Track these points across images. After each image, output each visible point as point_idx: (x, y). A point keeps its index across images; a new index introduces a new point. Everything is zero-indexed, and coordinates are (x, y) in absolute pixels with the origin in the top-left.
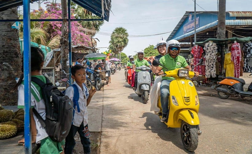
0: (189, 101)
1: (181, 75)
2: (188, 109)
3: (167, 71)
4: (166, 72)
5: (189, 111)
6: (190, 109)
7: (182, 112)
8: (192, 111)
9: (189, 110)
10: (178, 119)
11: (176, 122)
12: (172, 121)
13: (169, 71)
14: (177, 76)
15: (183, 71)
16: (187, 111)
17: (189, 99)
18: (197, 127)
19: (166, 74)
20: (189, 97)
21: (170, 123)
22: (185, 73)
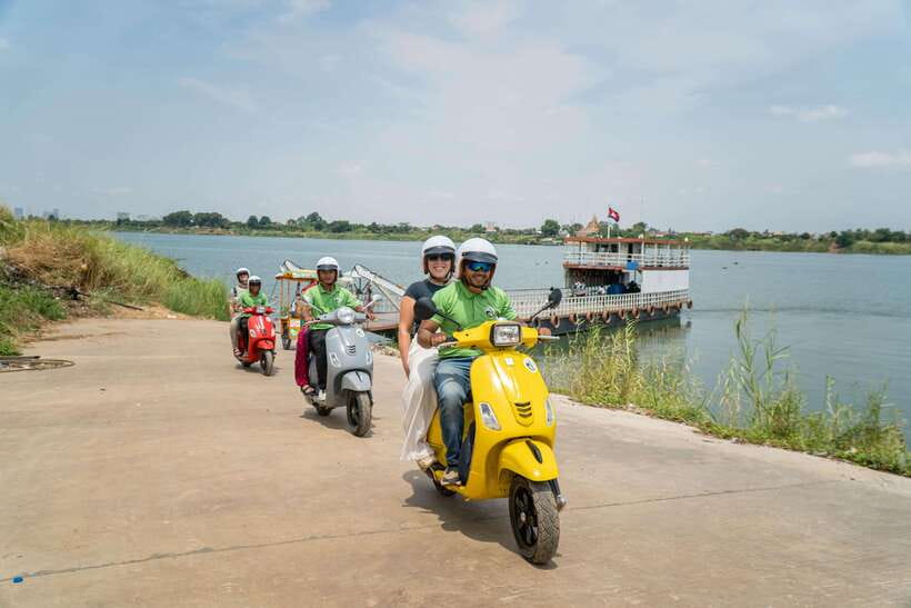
0: (530, 414)
1: (499, 340)
2: (525, 437)
3: (459, 331)
4: (455, 335)
5: (528, 443)
6: (530, 437)
7: (509, 450)
8: (537, 444)
9: (529, 440)
10: (499, 471)
11: (492, 481)
12: (482, 475)
13: (466, 331)
14: (490, 345)
15: (506, 330)
16: (524, 443)
17: (530, 409)
18: (553, 485)
19: (456, 340)
20: (529, 404)
21: (476, 485)
22: (510, 335)
